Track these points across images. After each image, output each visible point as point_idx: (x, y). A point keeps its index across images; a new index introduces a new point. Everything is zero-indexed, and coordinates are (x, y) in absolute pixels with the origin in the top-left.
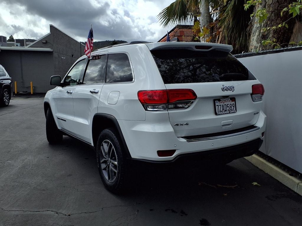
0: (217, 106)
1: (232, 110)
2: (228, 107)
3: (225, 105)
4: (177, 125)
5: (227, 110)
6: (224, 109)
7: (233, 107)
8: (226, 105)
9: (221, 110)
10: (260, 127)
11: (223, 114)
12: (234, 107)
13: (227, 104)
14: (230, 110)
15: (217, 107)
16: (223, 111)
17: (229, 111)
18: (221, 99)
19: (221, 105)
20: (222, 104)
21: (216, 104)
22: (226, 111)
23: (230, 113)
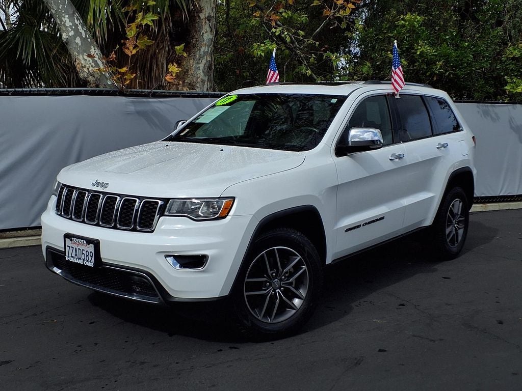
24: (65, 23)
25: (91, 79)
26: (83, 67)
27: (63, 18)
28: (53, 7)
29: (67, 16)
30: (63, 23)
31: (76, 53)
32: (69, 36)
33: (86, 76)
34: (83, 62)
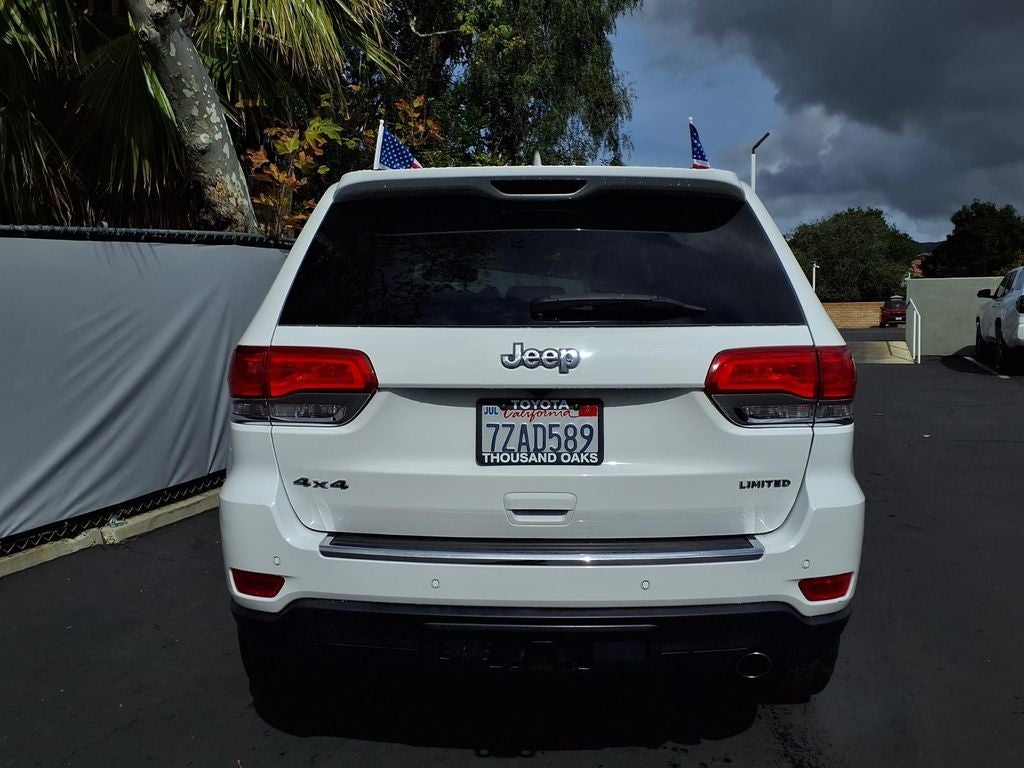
0: (488, 426)
1: (578, 450)
2: (551, 436)
3: (535, 426)
4: (305, 482)
5: (547, 449)
6: (527, 444)
7: (581, 443)
8: (540, 430)
9: (513, 445)
10: (767, 552)
11: (519, 463)
12: (589, 438)
13: (551, 426)
14: (563, 449)
15: (487, 434)
16: (524, 448)
17: (559, 455)
18: (515, 402)
19: (512, 427)
20: (518, 422)
21: (487, 419)
22: (537, 451)
23: (559, 462)
24: (209, 116)
25: (239, 217)
26: (229, 196)
27: (207, 108)
28: (191, 85)
29: (214, 105)
30: (205, 116)
31: (219, 171)
32: (214, 139)
33: (232, 211)
34: (229, 187)
